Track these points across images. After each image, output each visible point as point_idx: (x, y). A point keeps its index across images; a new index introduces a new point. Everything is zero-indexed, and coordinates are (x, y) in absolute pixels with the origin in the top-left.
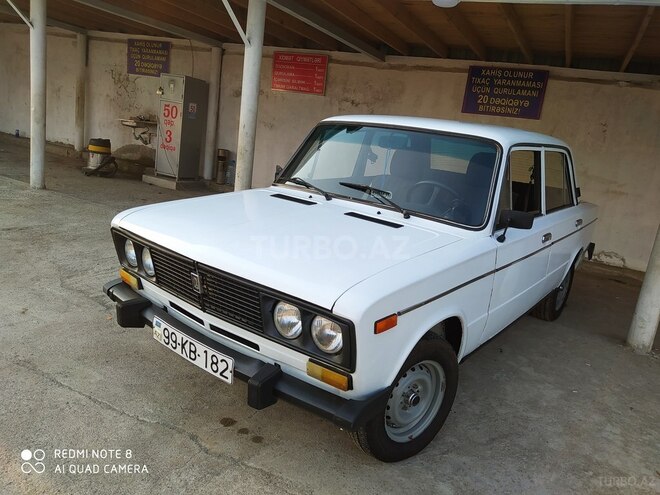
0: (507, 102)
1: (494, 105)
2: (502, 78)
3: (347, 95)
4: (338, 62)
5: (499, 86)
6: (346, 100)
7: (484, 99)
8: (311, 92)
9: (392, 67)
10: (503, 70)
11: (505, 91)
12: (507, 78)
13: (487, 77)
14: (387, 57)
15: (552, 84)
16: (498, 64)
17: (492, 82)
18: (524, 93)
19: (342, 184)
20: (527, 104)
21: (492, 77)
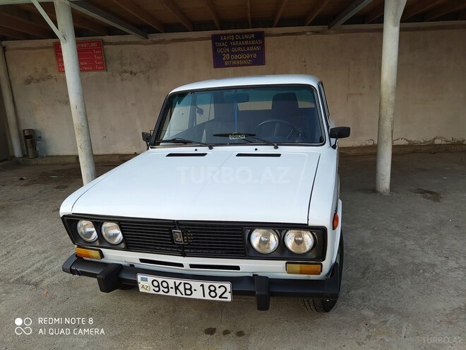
0: (242, 57)
1: (234, 59)
2: (235, 40)
3: (125, 68)
4: (111, 44)
5: (234, 46)
6: (125, 72)
7: (226, 57)
8: (96, 70)
9: (155, 43)
10: (235, 35)
11: (239, 49)
12: (238, 40)
13: (224, 41)
14: (150, 35)
15: (267, 40)
16: (229, 31)
17: (229, 44)
18: (251, 49)
19: (215, 135)
20: (255, 56)
21: (229, 41)
